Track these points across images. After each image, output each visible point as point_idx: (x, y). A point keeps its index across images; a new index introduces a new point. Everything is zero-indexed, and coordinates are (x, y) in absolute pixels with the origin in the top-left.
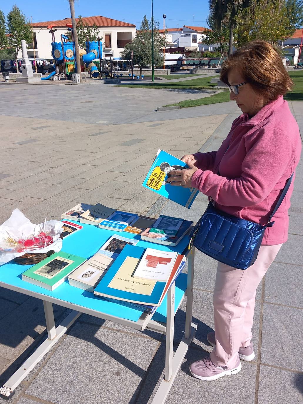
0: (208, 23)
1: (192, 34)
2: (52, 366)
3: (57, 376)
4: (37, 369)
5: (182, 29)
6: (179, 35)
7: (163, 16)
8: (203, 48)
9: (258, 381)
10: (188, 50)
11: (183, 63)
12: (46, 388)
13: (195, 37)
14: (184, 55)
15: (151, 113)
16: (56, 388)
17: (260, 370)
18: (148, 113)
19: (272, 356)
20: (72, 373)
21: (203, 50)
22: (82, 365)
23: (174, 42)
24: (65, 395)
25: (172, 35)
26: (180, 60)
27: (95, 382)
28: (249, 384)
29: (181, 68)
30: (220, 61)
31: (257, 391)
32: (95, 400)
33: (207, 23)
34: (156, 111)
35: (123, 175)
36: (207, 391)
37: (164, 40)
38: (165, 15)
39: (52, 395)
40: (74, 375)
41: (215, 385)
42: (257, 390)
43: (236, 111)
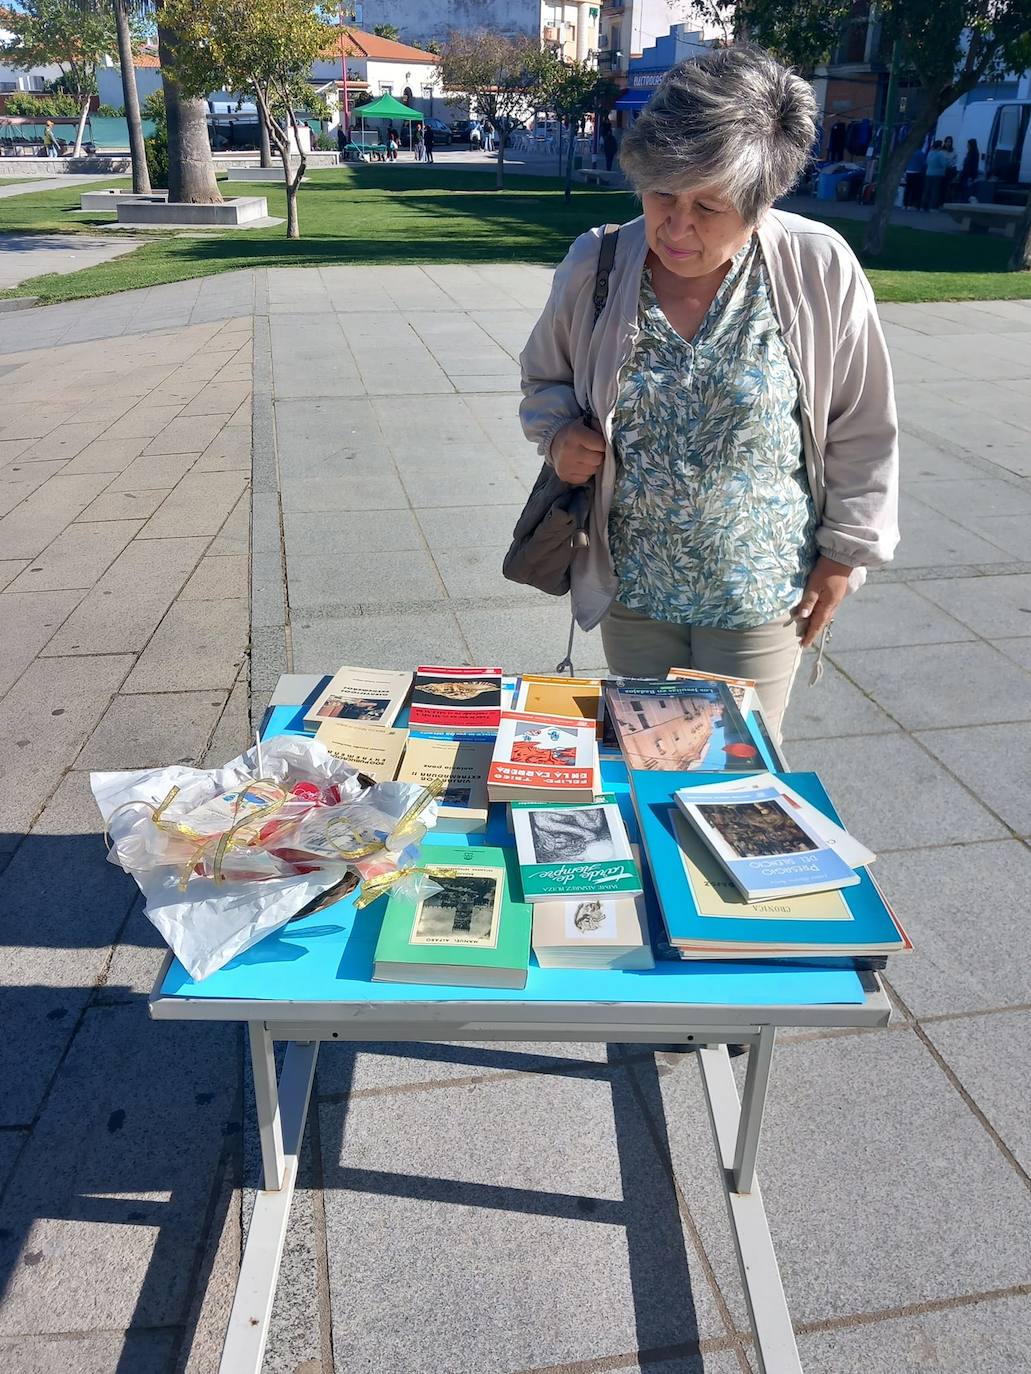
2: (359, 1276)
3: (405, 1297)
4: (313, 1307)
9: (945, 1067)
12: (403, 1351)
16: (432, 1333)
17: (930, 1038)
19: (928, 994)
20: (447, 1267)
22: (454, 1227)
24: (481, 1338)
27: (541, 1260)
28: (934, 1084)
30: (81, 131)
31: (963, 1091)
32: (585, 1309)
35: (30, 568)
36: (856, 1144)
39: (442, 1361)
40: (457, 1270)
41: (862, 1119)
42: (960, 1089)
43: (268, 304)
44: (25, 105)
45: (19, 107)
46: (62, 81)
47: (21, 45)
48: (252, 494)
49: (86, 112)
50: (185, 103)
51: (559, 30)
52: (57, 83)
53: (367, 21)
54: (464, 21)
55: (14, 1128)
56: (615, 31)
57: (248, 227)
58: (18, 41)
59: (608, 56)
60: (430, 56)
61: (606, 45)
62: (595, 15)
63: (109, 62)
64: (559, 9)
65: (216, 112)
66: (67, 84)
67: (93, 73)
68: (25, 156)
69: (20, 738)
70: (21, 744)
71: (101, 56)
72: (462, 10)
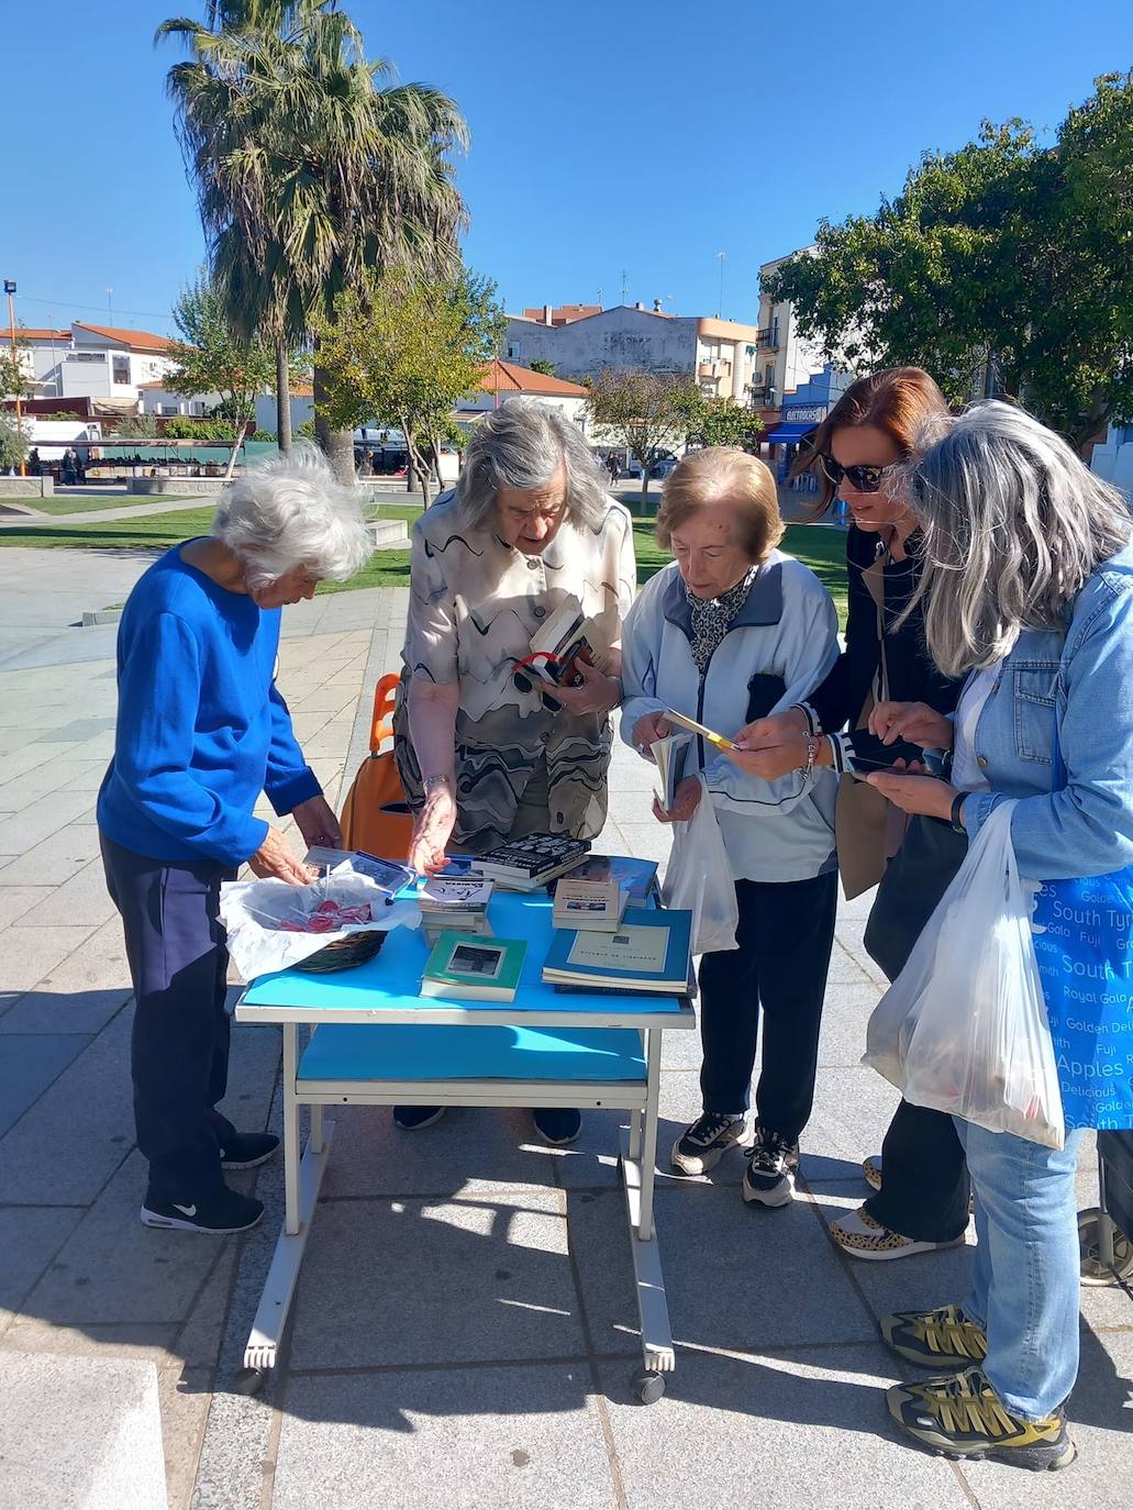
0: (181, 321)
1: (111, 354)
5: (70, 335)
6: (60, 354)
7: (6, 287)
8: (159, 405)
10: (103, 409)
11: (93, 455)
13: (121, 365)
14: (95, 427)
15: (64, 632)
18: (51, 632)
21: (160, 412)
23: (45, 378)
25: (31, 353)
26: (82, 444)
29: (88, 474)
30: (235, 454)
33: (177, 321)
34: (80, 624)
37: (16, 370)
38: (14, 284)
43: (390, 619)
44: (184, 429)
45: (178, 430)
46: (222, 408)
47: (186, 376)
48: (343, 777)
49: (241, 436)
50: (333, 434)
51: (714, 366)
52: (217, 409)
53: (525, 357)
54: (619, 358)
55: (77, 1206)
56: (769, 368)
57: (387, 548)
58: (182, 372)
59: (762, 392)
60: (585, 390)
61: (760, 381)
62: (751, 353)
63: (269, 391)
64: (715, 349)
65: (369, 438)
66: (226, 410)
67: (252, 401)
68: (179, 476)
69: (113, 955)
70: (113, 960)
71: (261, 385)
72: (619, 347)
